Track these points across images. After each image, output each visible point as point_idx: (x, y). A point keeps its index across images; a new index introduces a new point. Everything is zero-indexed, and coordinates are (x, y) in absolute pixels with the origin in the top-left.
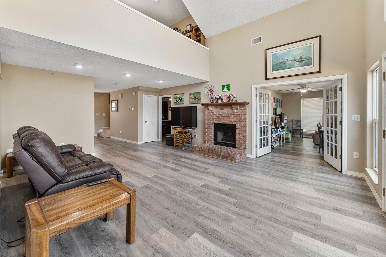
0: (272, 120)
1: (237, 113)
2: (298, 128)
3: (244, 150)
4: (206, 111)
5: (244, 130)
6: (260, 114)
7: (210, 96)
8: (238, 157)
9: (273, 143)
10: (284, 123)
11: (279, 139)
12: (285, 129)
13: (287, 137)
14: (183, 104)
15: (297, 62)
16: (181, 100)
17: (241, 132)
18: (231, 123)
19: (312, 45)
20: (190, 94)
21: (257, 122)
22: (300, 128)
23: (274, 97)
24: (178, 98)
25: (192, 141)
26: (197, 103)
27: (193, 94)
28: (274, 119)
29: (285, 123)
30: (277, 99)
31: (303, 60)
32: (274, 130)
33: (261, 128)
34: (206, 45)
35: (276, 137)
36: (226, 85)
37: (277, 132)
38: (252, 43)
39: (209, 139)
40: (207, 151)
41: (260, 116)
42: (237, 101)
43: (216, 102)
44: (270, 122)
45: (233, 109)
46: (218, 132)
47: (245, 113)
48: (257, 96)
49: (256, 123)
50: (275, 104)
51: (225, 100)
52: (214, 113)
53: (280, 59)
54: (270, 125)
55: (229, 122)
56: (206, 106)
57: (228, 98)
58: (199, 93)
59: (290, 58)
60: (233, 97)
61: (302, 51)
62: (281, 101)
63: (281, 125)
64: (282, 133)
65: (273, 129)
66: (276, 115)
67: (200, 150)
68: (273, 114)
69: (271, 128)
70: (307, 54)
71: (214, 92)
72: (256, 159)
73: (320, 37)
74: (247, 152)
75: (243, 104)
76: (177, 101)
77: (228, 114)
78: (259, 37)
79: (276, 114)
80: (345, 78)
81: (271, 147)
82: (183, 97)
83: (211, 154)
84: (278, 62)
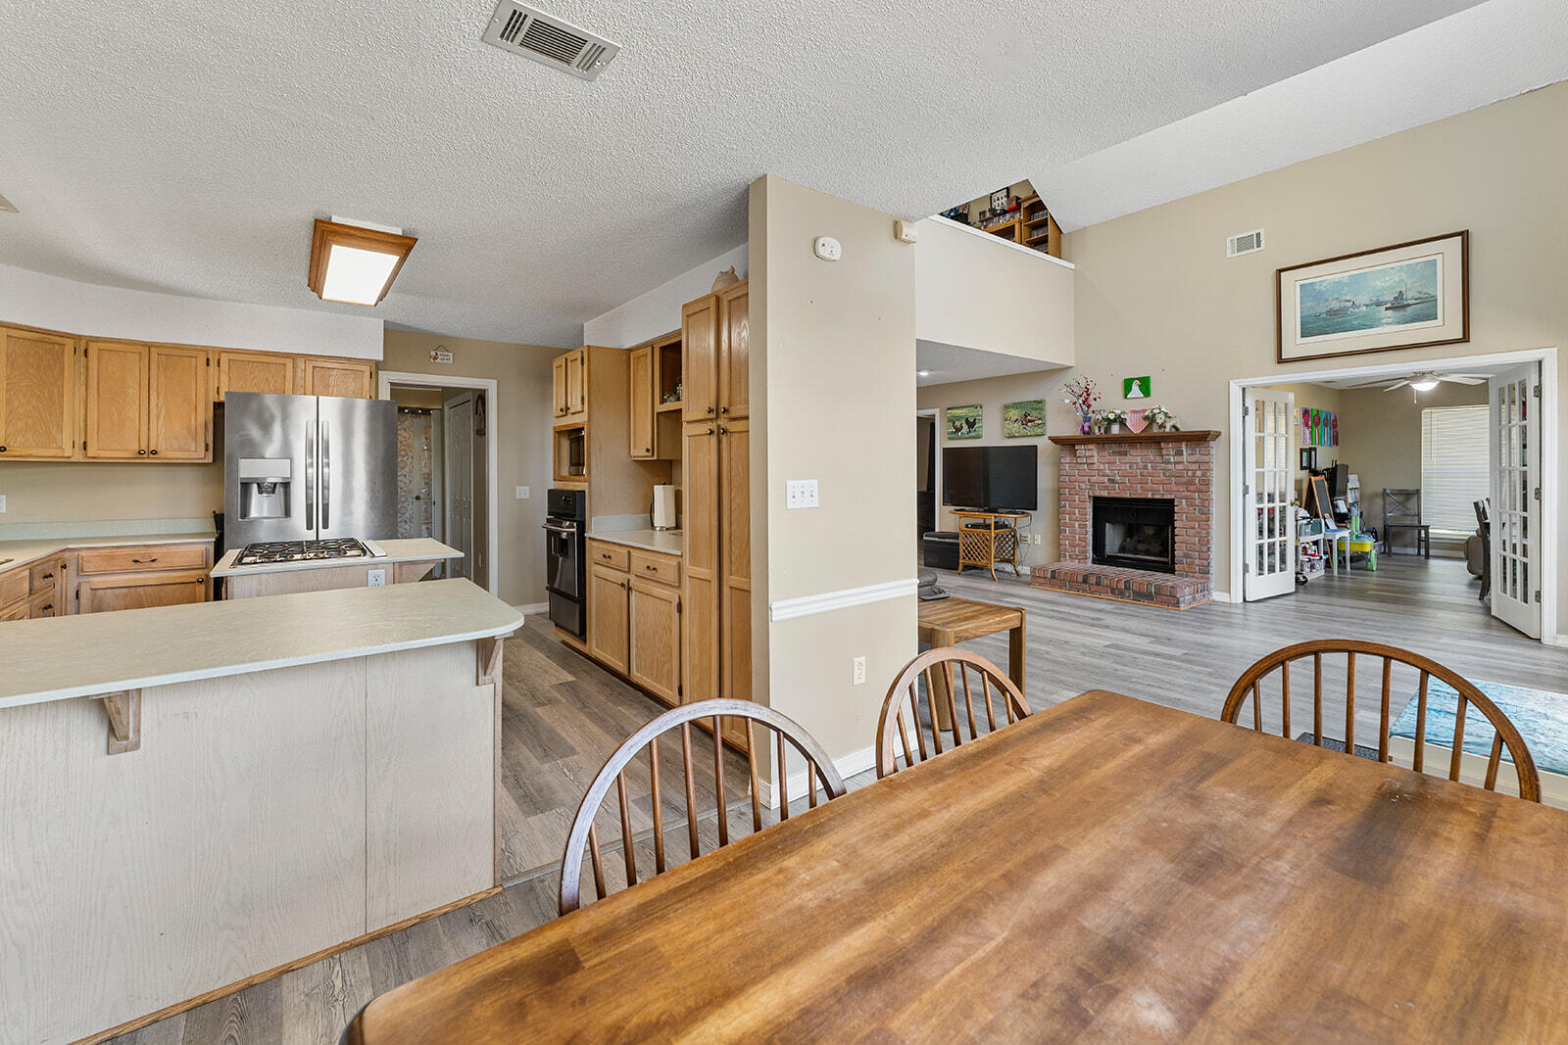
0: (1299, 491)
1: (1180, 467)
2: (1408, 522)
3: (1202, 577)
4: (1068, 460)
5: (1203, 517)
6: (1257, 467)
7: (1080, 413)
8: (1185, 594)
9: (1302, 565)
10: (1346, 501)
11: (1324, 558)
12: (1350, 523)
13: (1357, 549)
14: (979, 437)
15: (1387, 309)
16: (971, 425)
17: (1191, 524)
18: (1157, 497)
19: (1439, 258)
20: (1007, 407)
21: (1246, 491)
22: (1416, 523)
23: (1306, 406)
24: (959, 418)
25: (1017, 552)
26: (1031, 436)
27: (1016, 406)
28: (1305, 486)
29: (1350, 501)
30: (1315, 413)
31: (1409, 305)
32: (1305, 521)
33: (1260, 511)
34: (1062, 253)
35: (1314, 548)
36: (1138, 379)
37: (1317, 530)
38: (1229, 251)
39: (1078, 545)
40: (1080, 579)
41: (1257, 473)
42: (1177, 429)
43: (1102, 431)
44: (1291, 496)
45: (1164, 452)
46: (1107, 525)
47: (1205, 467)
48: (1246, 411)
49: (1244, 495)
50: (1307, 432)
51: (1136, 427)
52: (1095, 467)
53: (1327, 300)
54: (1292, 505)
55: (1150, 493)
56: (1066, 444)
57: (1146, 418)
58: (1039, 405)
59: (1363, 299)
60: (1163, 418)
61: (1404, 276)
62: (1335, 420)
63: (1335, 506)
64: (1338, 535)
65: (1304, 518)
66: (1315, 473)
67: (1053, 577)
68: (1302, 468)
69: (1294, 514)
70: (1421, 286)
71: (1095, 399)
72: (1244, 608)
73: (1465, 235)
74: (1212, 585)
75: (1201, 439)
76: (958, 430)
77: (1145, 467)
78: (1254, 233)
79: (1313, 467)
80: (1550, 357)
81: (1297, 579)
82: (978, 415)
83: (1094, 588)
84: (1323, 308)
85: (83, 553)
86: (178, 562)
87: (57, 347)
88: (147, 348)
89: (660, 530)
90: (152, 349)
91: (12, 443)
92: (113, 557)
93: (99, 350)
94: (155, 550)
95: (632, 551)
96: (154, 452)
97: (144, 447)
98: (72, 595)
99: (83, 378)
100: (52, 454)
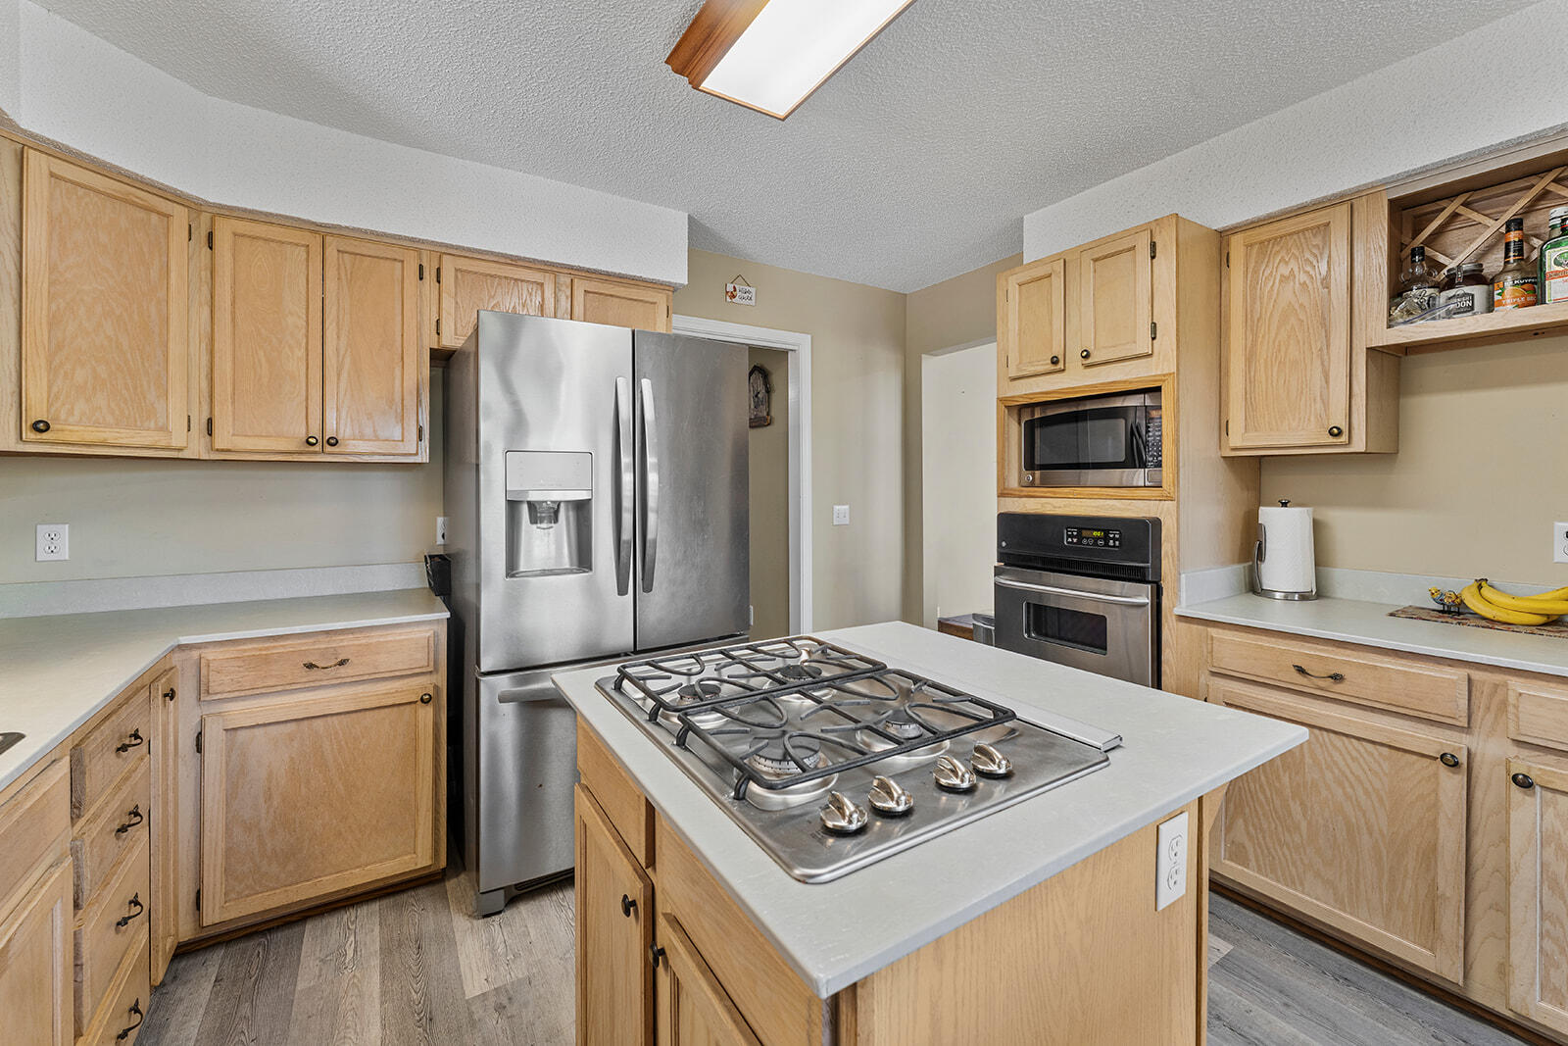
85: (209, 654)
86: (387, 663)
87: (154, 217)
88: (319, 239)
89: (1286, 599)
90: (328, 239)
91: (63, 416)
92: (266, 660)
93: (235, 234)
94: (347, 641)
95: (1477, 675)
96: (333, 442)
97: (315, 431)
98: (187, 743)
99: (205, 290)
100: (147, 442)
